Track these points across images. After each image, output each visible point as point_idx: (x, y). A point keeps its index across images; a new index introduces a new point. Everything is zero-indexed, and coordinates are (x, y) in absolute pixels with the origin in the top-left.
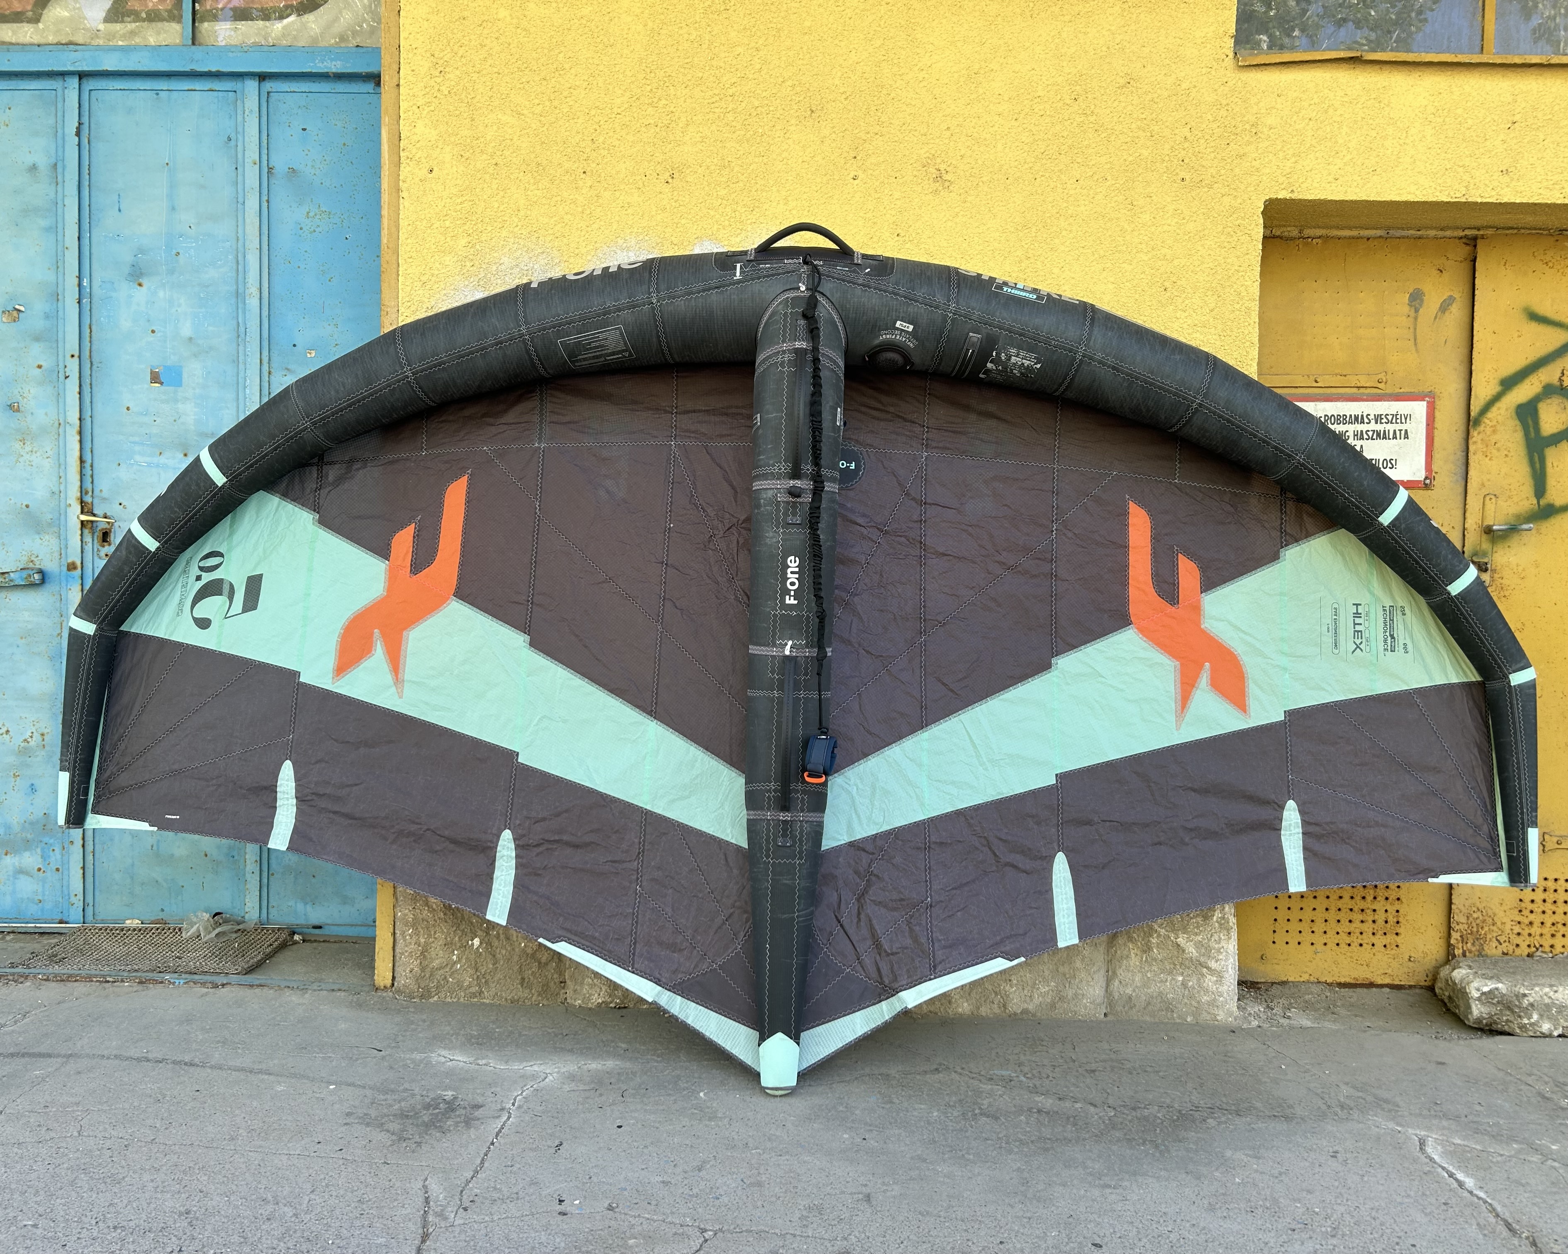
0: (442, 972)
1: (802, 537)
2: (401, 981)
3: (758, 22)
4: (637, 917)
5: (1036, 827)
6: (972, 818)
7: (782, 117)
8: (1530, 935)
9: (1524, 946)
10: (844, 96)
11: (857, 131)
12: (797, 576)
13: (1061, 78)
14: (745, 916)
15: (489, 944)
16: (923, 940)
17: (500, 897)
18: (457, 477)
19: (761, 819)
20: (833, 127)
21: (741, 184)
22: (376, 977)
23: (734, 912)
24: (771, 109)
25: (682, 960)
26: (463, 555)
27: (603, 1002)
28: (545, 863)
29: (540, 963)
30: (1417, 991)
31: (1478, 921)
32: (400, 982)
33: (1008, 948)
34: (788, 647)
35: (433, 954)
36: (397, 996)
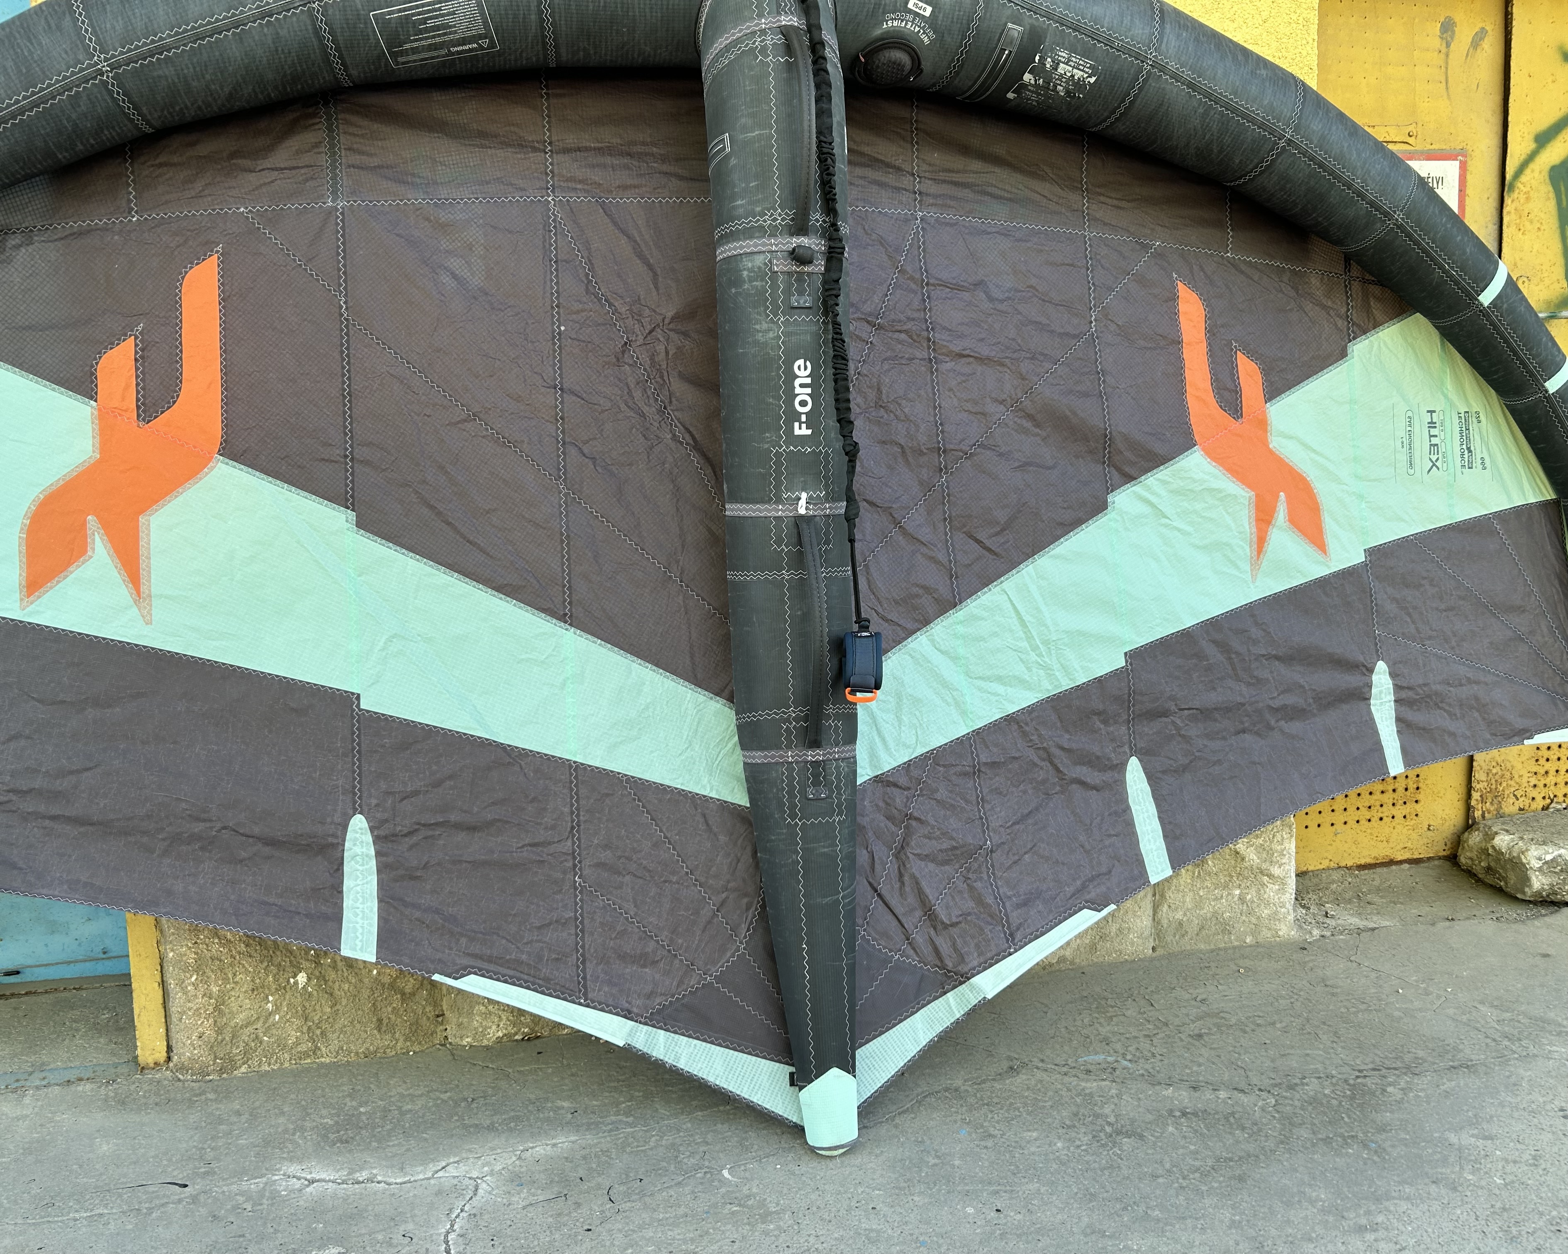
0: (250, 1029)
1: (814, 328)
2: (185, 1052)
4: (582, 922)
5: (1102, 726)
6: (1027, 724)
8: (1545, 785)
9: (1539, 798)
12: (809, 390)
14: (745, 900)
15: (322, 978)
16: (990, 900)
17: (359, 919)
18: (199, 258)
19: (777, 763)
22: (139, 1052)
23: (727, 898)
25: (657, 976)
26: (226, 387)
27: (505, 1035)
28: (425, 859)
29: (403, 994)
30: (1436, 862)
31: (1497, 777)
32: (184, 1054)
33: (1093, 895)
34: (803, 502)
35: (234, 1006)
36: (181, 1077)
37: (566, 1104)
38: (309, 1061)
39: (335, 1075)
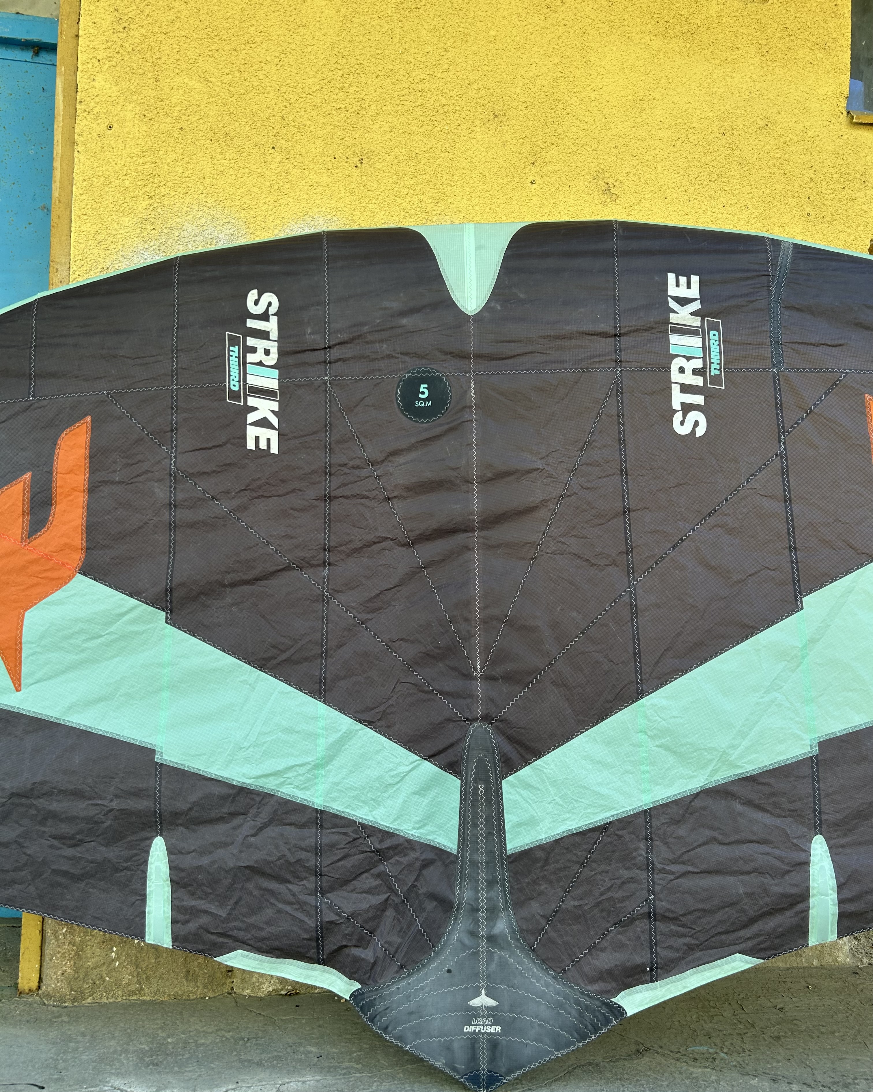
0: (98, 970)
3: (447, 25)
7: (467, 117)
10: (524, 105)
11: (535, 140)
13: (711, 114)
20: (514, 133)
21: (428, 177)
22: (19, 980)
24: (458, 108)
27: (274, 990)
32: (50, 985)
35: (89, 952)
36: (46, 1002)
37: (313, 1049)
38: (135, 998)
39: (153, 1011)
